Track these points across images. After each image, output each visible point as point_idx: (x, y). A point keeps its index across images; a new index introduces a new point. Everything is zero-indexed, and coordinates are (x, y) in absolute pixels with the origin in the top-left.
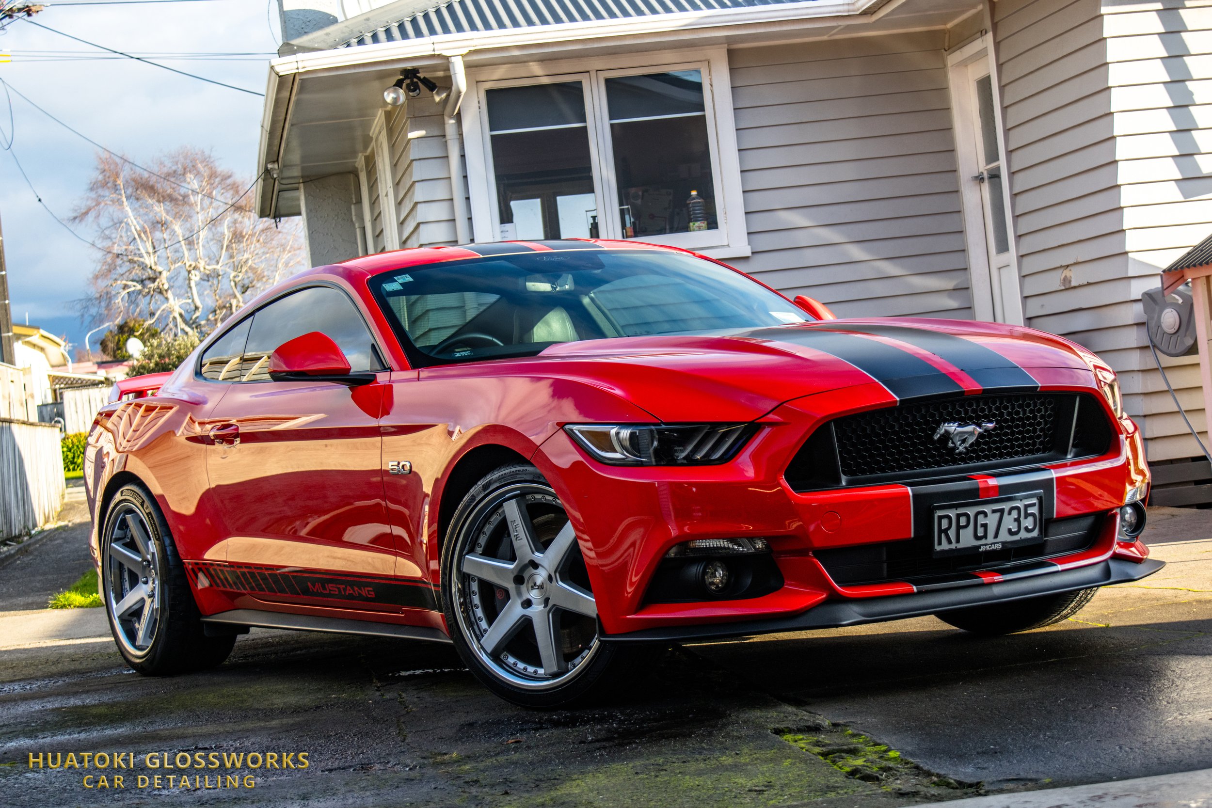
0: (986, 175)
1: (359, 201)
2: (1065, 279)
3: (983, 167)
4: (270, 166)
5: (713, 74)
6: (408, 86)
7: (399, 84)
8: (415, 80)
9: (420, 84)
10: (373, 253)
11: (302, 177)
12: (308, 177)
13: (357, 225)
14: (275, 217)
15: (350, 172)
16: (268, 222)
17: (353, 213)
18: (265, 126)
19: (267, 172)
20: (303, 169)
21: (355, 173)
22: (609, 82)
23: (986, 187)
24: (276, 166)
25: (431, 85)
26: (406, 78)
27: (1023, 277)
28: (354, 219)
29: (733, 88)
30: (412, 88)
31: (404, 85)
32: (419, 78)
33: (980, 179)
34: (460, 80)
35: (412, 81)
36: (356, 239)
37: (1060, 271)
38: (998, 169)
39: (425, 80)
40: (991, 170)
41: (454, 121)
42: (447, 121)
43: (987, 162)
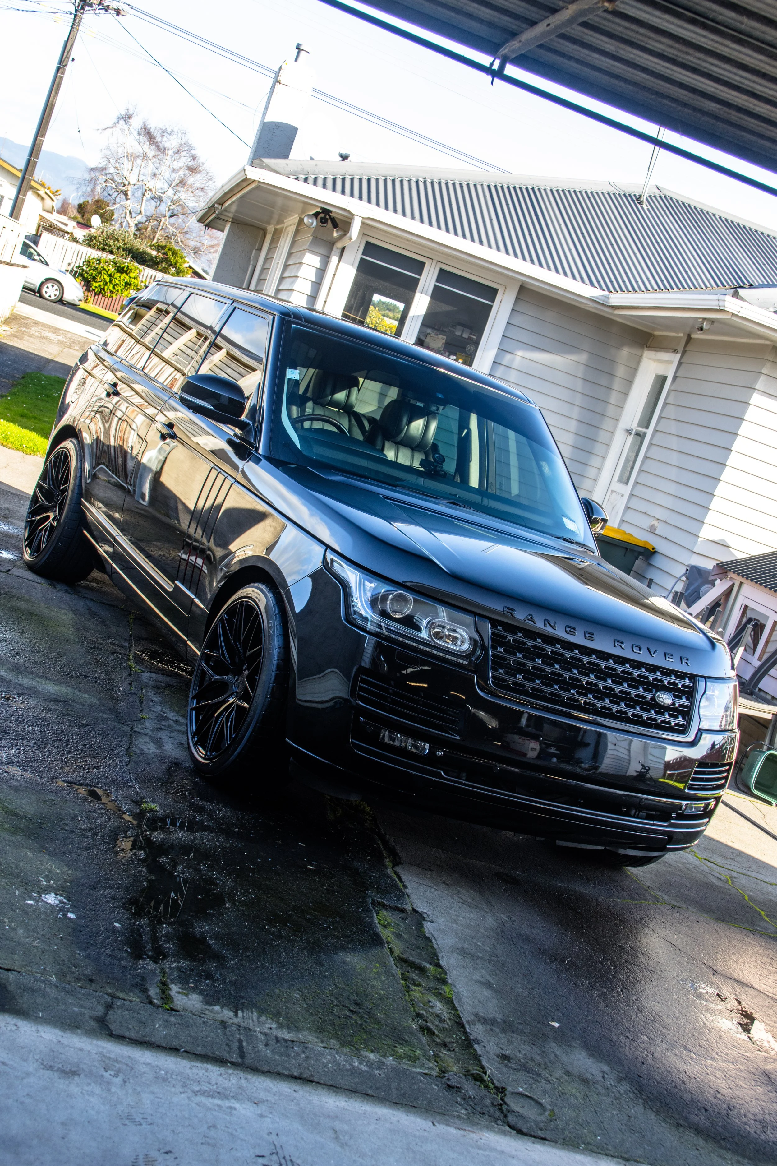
0: (633, 432)
1: (260, 249)
2: (653, 526)
3: (634, 426)
4: (216, 205)
5: (505, 296)
6: (322, 219)
7: (316, 214)
8: (327, 217)
9: (329, 221)
10: (253, 289)
11: (233, 219)
12: (236, 220)
13: (252, 263)
14: (206, 226)
15: (262, 229)
16: (202, 226)
17: (253, 255)
18: (224, 188)
19: (213, 206)
20: (234, 215)
21: (265, 232)
22: (442, 271)
23: (630, 438)
24: (220, 207)
25: (335, 225)
26: (323, 212)
27: (627, 508)
28: (252, 258)
29: (517, 298)
30: (323, 221)
31: (319, 217)
32: (330, 216)
33: (629, 432)
34: (355, 230)
35: (325, 216)
36: (247, 270)
37: (653, 519)
38: (645, 434)
39: (333, 220)
40: (639, 431)
41: (339, 251)
42: (335, 249)
43: (639, 425)
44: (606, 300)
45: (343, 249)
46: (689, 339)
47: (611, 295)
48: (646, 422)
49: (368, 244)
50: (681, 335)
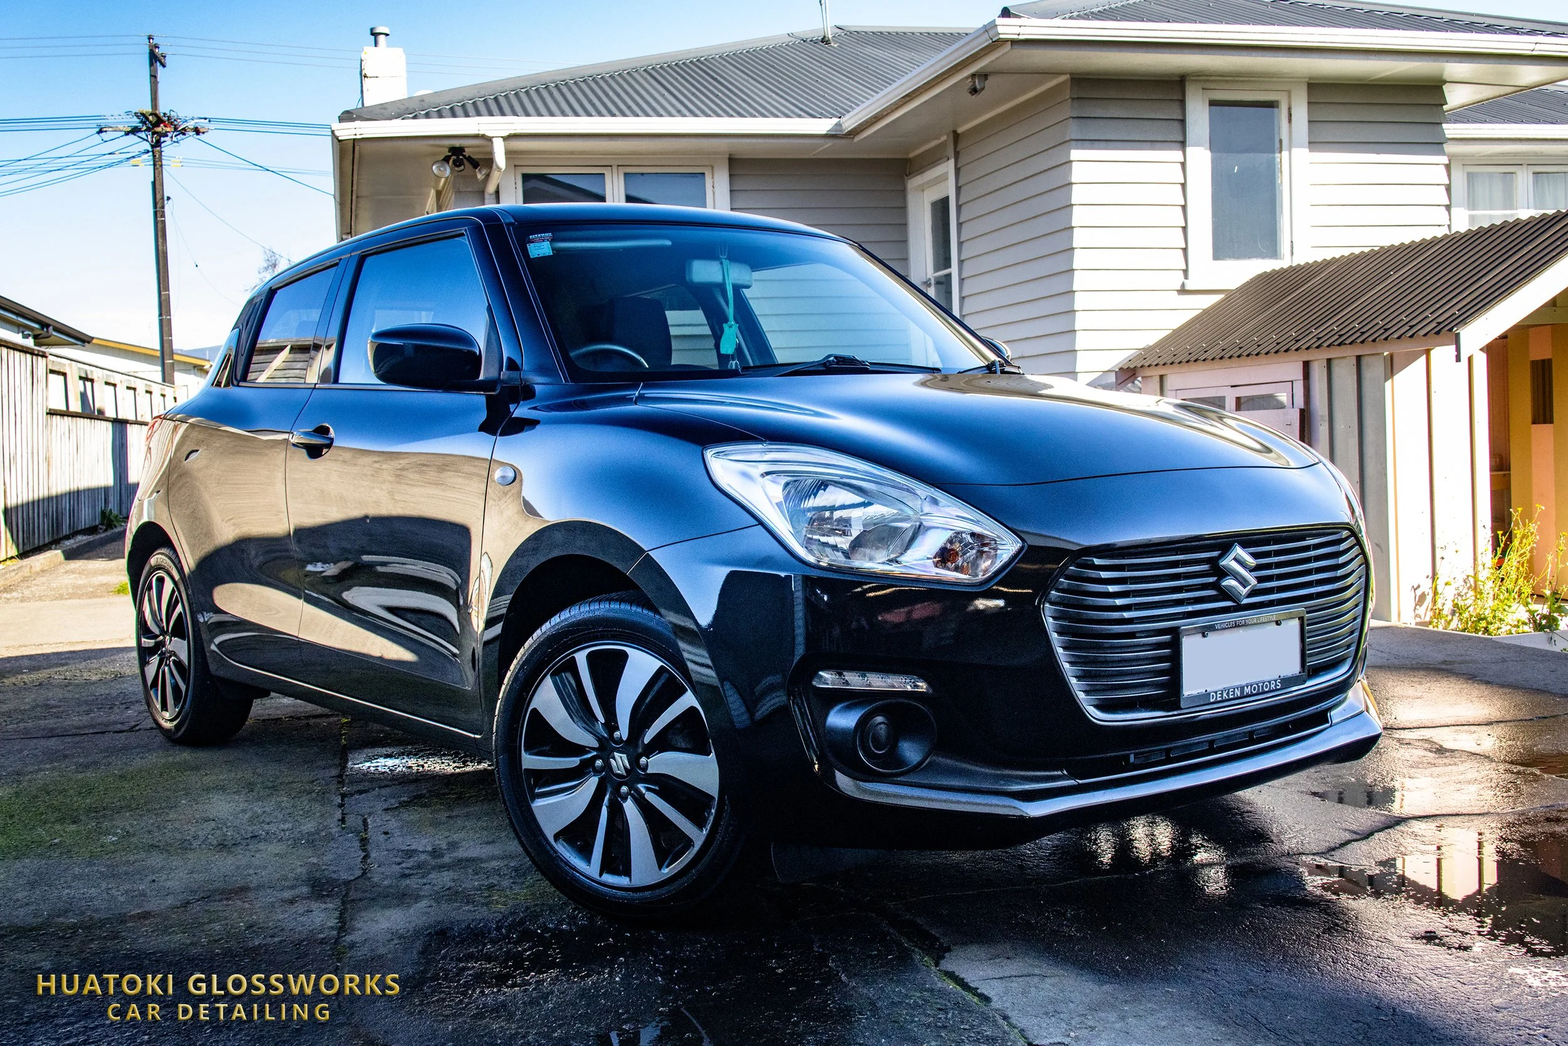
3: (930, 273)
5: (715, 178)
6: (454, 162)
7: (446, 159)
8: (460, 156)
9: (465, 160)
22: (627, 176)
25: (475, 164)
26: (453, 154)
29: (730, 175)
30: (457, 164)
31: (451, 161)
32: (464, 156)
33: (926, 285)
34: (500, 159)
35: (458, 158)
38: (949, 276)
39: (470, 159)
40: (940, 277)
41: (494, 196)
42: (487, 196)
43: (936, 269)
44: (838, 128)
45: (497, 192)
46: (956, 137)
47: (843, 119)
48: (943, 260)
49: (526, 178)
50: (944, 138)
